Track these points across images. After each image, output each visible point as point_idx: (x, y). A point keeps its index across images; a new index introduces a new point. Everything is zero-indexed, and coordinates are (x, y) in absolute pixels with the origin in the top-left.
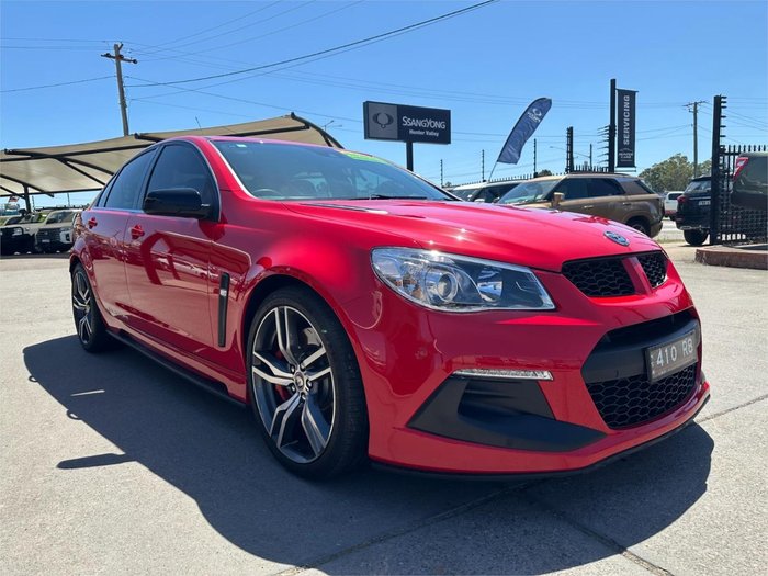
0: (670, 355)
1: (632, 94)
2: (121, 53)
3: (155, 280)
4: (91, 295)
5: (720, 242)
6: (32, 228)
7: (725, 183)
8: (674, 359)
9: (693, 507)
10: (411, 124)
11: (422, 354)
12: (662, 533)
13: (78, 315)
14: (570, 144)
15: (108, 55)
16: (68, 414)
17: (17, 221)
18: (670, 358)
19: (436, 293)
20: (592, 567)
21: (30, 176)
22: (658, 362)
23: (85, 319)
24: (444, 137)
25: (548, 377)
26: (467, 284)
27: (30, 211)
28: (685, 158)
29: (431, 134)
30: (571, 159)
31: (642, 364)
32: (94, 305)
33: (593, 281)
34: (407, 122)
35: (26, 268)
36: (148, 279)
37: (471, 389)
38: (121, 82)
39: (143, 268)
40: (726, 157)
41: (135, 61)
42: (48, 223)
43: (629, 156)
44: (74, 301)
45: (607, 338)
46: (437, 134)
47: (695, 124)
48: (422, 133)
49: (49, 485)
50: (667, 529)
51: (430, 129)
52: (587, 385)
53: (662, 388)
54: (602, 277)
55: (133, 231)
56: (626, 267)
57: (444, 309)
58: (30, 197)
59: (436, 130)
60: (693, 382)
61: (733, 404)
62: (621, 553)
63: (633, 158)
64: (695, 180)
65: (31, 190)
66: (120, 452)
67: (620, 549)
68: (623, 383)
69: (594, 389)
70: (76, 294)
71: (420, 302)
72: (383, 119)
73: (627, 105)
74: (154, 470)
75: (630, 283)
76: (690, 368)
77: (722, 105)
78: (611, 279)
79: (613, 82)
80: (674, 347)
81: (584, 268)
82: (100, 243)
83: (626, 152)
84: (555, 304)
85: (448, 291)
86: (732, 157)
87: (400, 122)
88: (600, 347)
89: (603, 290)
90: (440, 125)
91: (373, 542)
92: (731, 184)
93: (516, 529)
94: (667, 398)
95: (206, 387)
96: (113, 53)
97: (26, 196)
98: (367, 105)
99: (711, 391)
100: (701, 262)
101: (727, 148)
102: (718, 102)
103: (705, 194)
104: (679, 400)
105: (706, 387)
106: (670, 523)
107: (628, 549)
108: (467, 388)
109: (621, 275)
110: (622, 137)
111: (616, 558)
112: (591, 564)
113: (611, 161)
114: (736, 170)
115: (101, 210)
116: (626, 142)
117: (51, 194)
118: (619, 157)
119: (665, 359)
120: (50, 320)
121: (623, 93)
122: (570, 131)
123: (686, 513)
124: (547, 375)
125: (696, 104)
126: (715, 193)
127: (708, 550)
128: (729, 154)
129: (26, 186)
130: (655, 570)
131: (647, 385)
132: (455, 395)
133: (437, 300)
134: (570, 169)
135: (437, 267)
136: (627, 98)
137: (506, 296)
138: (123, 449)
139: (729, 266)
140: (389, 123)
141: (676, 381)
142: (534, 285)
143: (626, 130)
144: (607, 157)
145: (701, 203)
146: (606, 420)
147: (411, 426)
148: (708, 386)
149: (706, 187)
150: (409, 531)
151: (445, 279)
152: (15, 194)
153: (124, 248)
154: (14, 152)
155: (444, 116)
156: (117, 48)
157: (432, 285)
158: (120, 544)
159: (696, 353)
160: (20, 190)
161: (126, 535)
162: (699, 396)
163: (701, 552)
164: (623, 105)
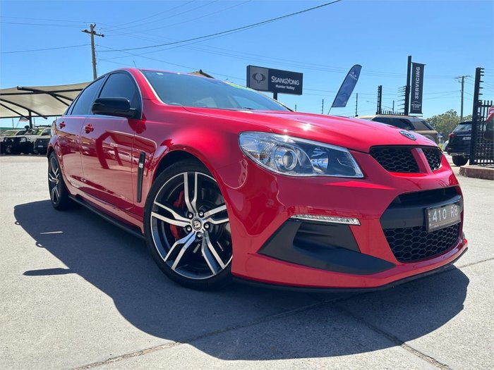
0: (442, 214)
1: (422, 66)
2: (94, 30)
3: (105, 166)
4: (59, 172)
5: (476, 164)
6: (32, 138)
7: (481, 126)
8: (445, 218)
9: (453, 319)
10: (277, 81)
11: (270, 204)
12: (431, 334)
13: (51, 185)
14: (380, 97)
15: (86, 31)
16: (37, 244)
17: (23, 133)
18: (442, 217)
19: (282, 163)
20: (379, 353)
21: (32, 104)
22: (434, 219)
23: (55, 188)
24: (298, 91)
25: (357, 223)
26: (304, 159)
27: (31, 127)
28: (455, 112)
29: (290, 88)
30: (379, 106)
31: (422, 219)
32: (61, 178)
33: (390, 161)
34: (275, 80)
35: (26, 161)
36: (100, 166)
37: (303, 229)
38: (93, 48)
39: (97, 158)
40: (483, 108)
41: (103, 36)
42: (43, 135)
43: (418, 106)
44: (49, 177)
45: (399, 199)
46: (293, 88)
47: (463, 90)
48: (284, 87)
49: (15, 284)
50: (434, 332)
51: (289, 85)
52: (384, 231)
53: (436, 237)
54: (397, 159)
55: (86, 128)
56: (414, 155)
57: (286, 174)
58: (32, 118)
59: (293, 86)
60: (457, 237)
61: (483, 258)
62: (400, 345)
63: (421, 107)
64: (461, 124)
65: (33, 114)
66: (66, 268)
67: (400, 343)
68: (409, 231)
69: (388, 233)
70: (50, 172)
71: (271, 169)
72: (259, 77)
73: (418, 73)
74: (87, 278)
75: (416, 165)
76: (455, 226)
77: (481, 74)
78: (403, 161)
79: (410, 58)
80: (444, 210)
81: (385, 152)
82: (70, 142)
83: (416, 103)
84: (364, 175)
85: (290, 162)
86: (486, 108)
87: (270, 79)
88: (393, 205)
89: (397, 168)
90: (295, 82)
91: (228, 330)
92: (485, 126)
93: (328, 327)
94: (439, 244)
95: (127, 229)
96: (89, 30)
97: (29, 118)
98: (249, 68)
99: (469, 245)
100: (463, 175)
101: (483, 102)
102: (479, 72)
103: (467, 133)
104: (447, 248)
105: (465, 242)
106: (436, 328)
107: (406, 343)
108: (300, 229)
109: (410, 159)
110: (413, 94)
111: (397, 348)
112: (379, 351)
113: (406, 109)
114: (489, 116)
115: (69, 117)
116: (417, 97)
117: (45, 117)
118: (411, 106)
119: (439, 217)
120: (35, 191)
121: (416, 65)
122: (380, 88)
123: (448, 323)
124: (356, 222)
125: (463, 77)
126: (474, 132)
127: (463, 346)
128: (485, 106)
129: (30, 111)
130: (425, 358)
131: (425, 234)
132: (292, 232)
133: (282, 168)
134: (379, 112)
135: (284, 146)
136: (418, 69)
137: (330, 169)
138: (68, 266)
139: (481, 178)
140: (263, 80)
141: (445, 234)
142: (349, 161)
143: (417, 90)
144: (404, 106)
145: (464, 139)
146: (396, 255)
147: (260, 253)
148: (467, 241)
149: (468, 128)
150: (253, 324)
151: (288, 154)
152: (23, 116)
153: (85, 145)
154: (23, 89)
155: (299, 77)
156: (92, 27)
157: (279, 158)
158: (56, 322)
159: (460, 216)
160: (26, 113)
161: (60, 317)
162: (461, 246)
163: (457, 348)
164: (416, 73)
